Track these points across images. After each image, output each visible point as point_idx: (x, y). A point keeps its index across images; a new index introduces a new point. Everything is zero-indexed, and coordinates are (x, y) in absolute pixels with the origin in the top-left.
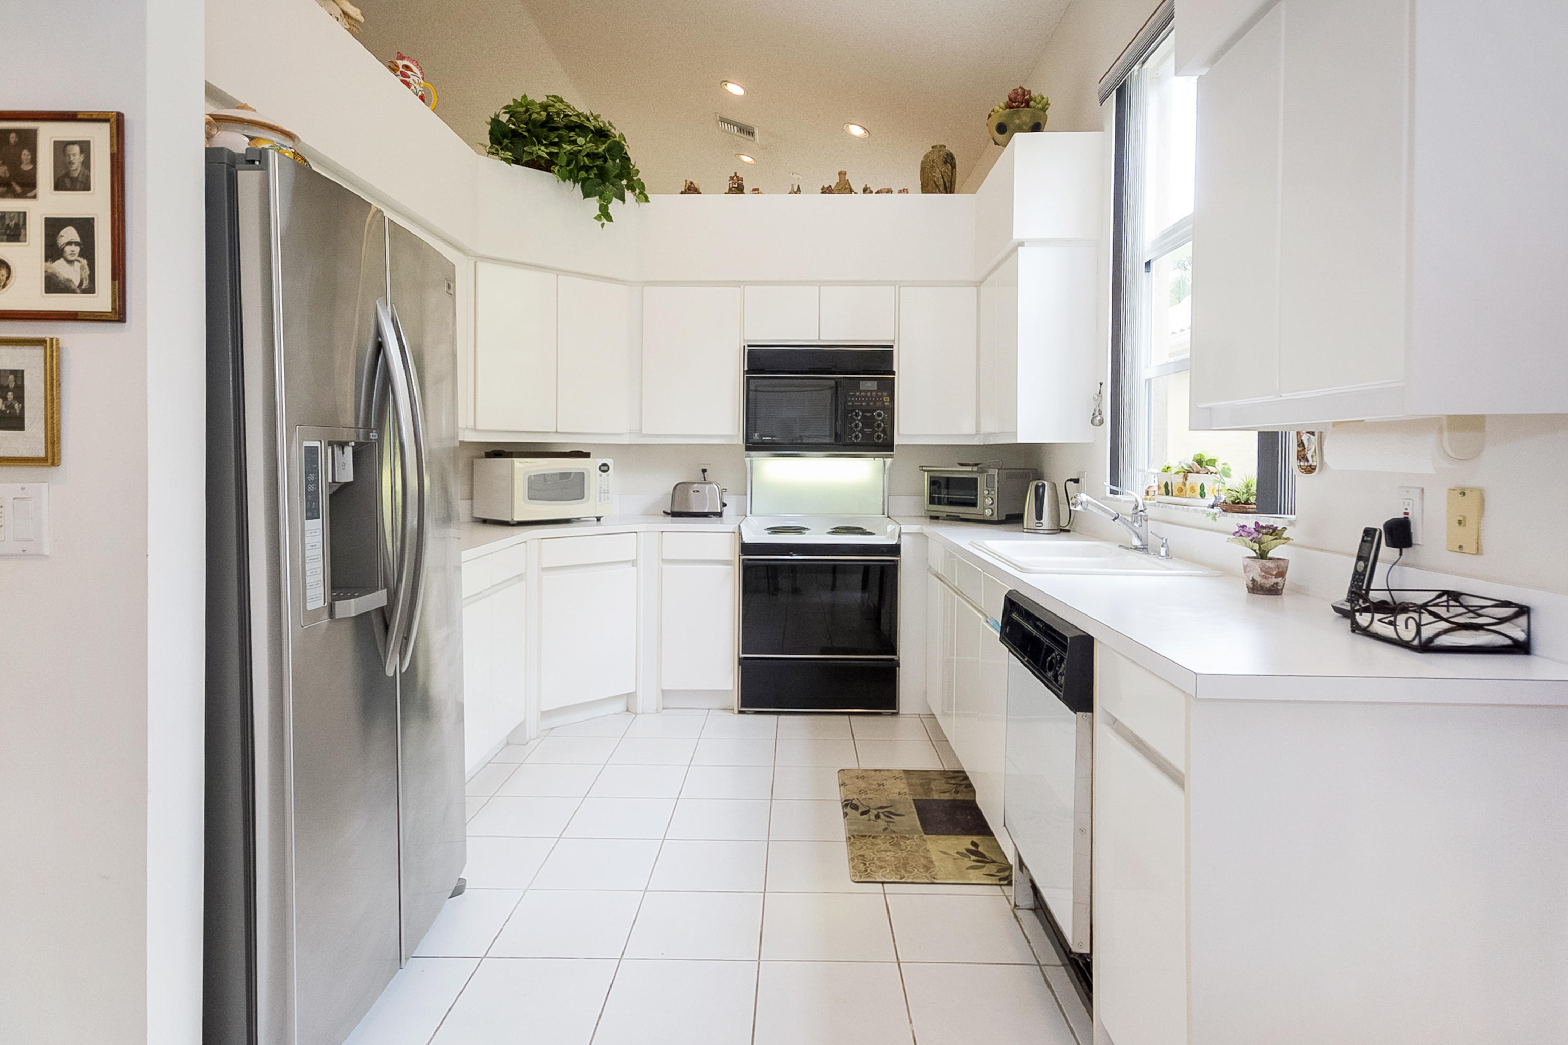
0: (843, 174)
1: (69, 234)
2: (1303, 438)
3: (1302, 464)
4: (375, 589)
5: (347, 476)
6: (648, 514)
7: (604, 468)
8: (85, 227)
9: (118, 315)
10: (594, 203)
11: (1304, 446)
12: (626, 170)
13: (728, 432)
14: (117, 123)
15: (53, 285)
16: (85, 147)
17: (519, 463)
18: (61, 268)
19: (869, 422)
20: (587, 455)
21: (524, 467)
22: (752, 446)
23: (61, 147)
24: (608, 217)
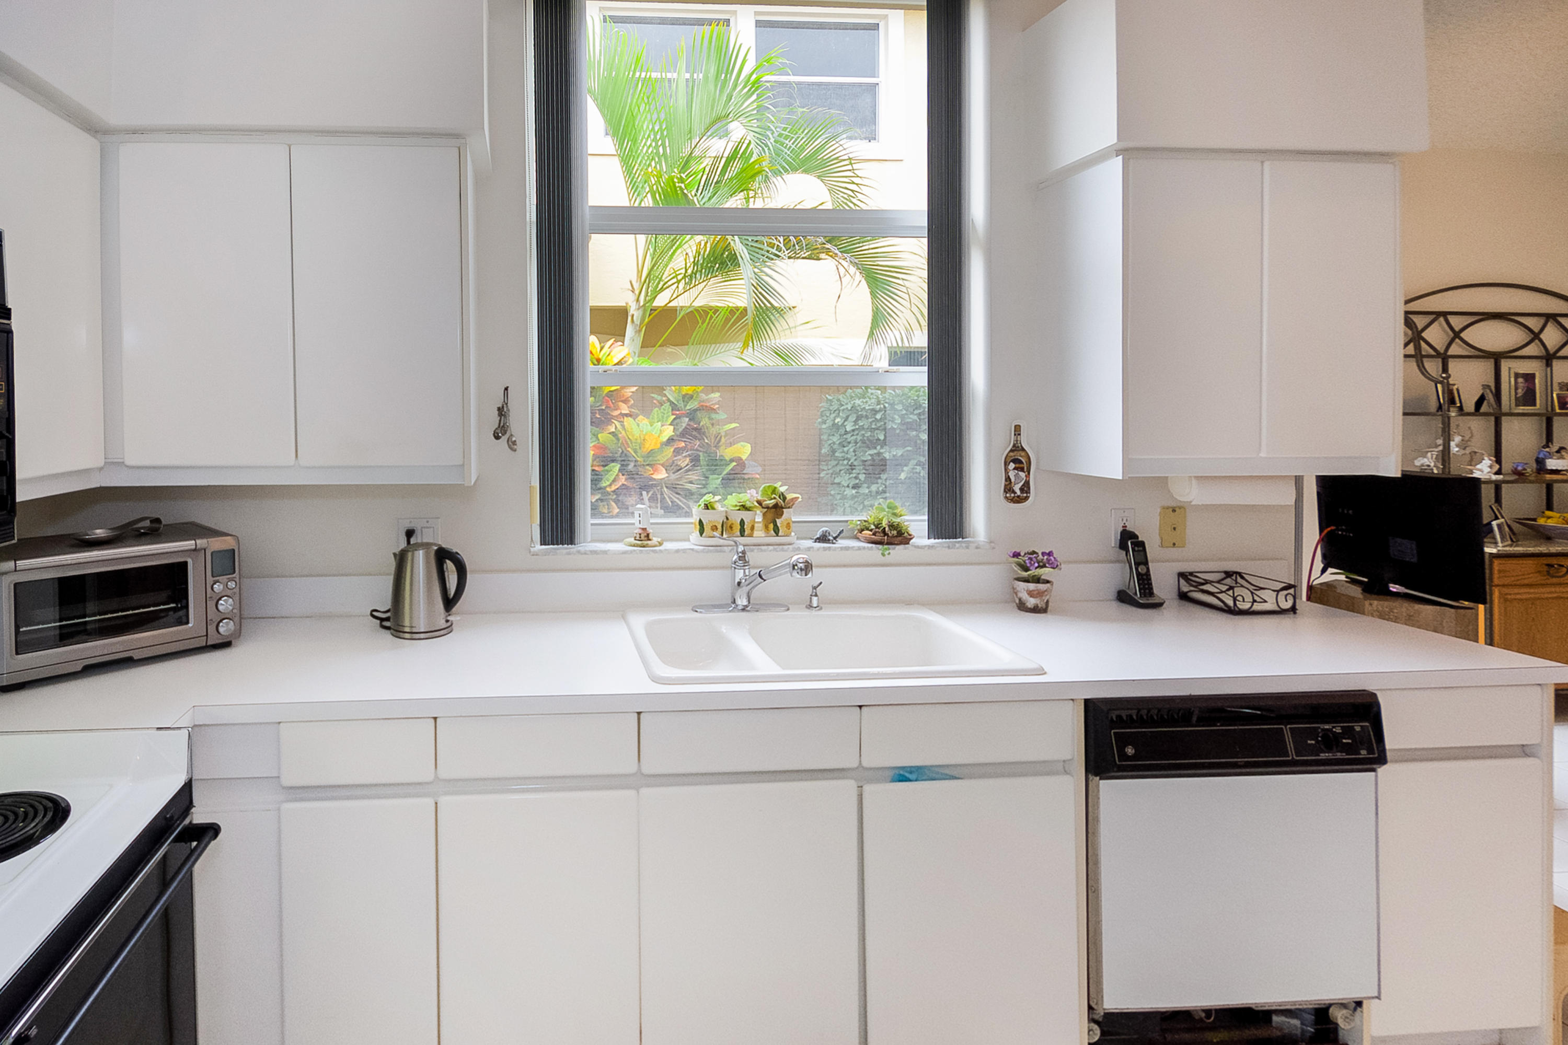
2: (1010, 474)
3: (1008, 495)
11: (1010, 480)
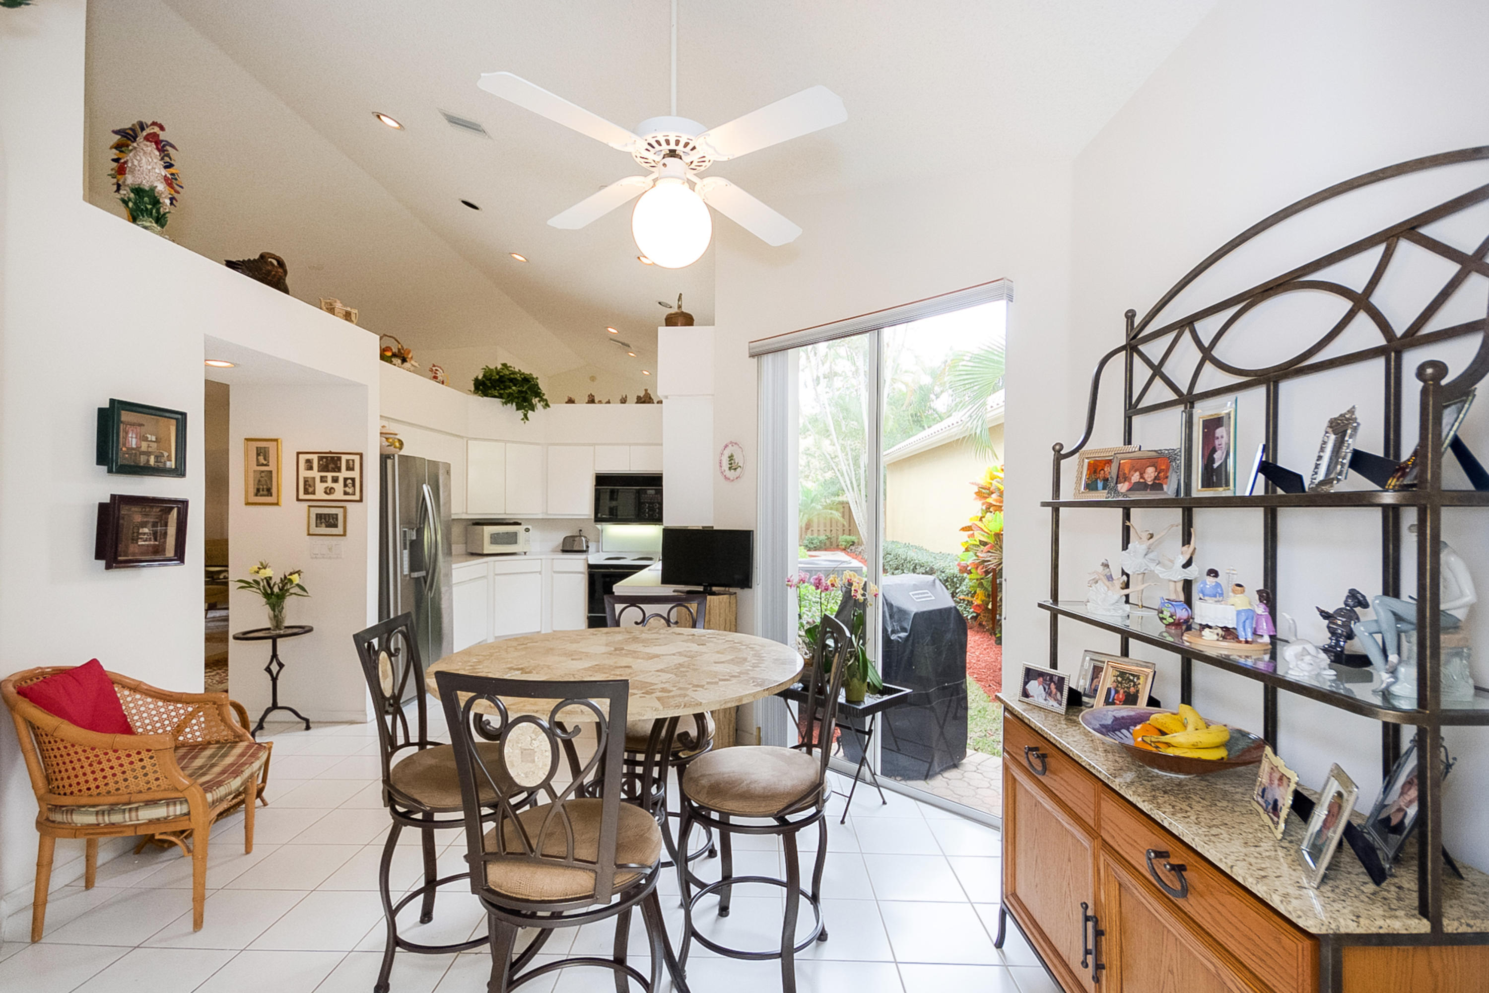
0: (646, 390)
1: (349, 481)
4: (422, 570)
5: (414, 538)
6: (554, 551)
7: (527, 530)
8: (353, 480)
9: (361, 500)
10: (520, 414)
12: (538, 393)
13: (587, 513)
14: (361, 455)
15: (346, 493)
16: (353, 461)
17: (485, 528)
18: (347, 489)
19: (652, 509)
20: (520, 524)
21: (488, 530)
22: (598, 520)
23: (348, 461)
24: (527, 419)
